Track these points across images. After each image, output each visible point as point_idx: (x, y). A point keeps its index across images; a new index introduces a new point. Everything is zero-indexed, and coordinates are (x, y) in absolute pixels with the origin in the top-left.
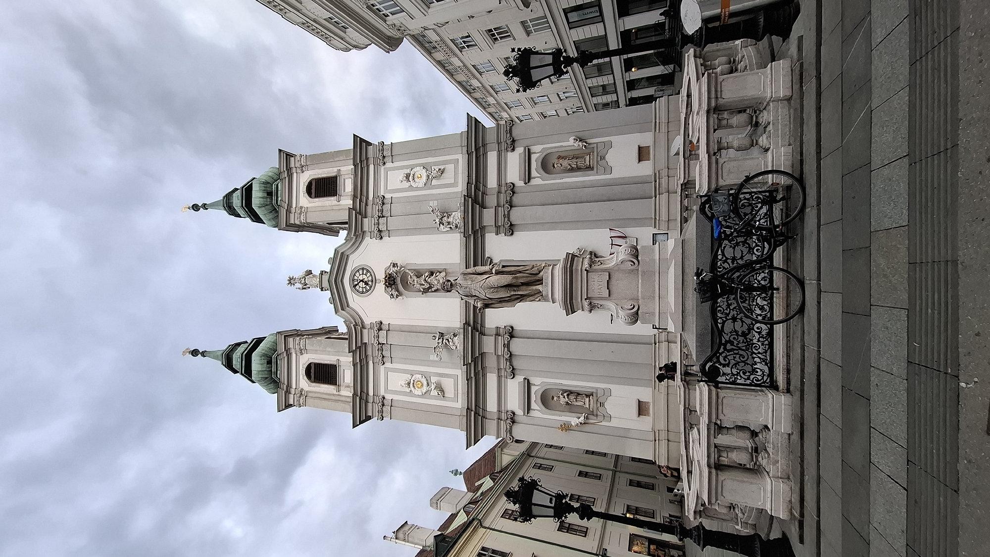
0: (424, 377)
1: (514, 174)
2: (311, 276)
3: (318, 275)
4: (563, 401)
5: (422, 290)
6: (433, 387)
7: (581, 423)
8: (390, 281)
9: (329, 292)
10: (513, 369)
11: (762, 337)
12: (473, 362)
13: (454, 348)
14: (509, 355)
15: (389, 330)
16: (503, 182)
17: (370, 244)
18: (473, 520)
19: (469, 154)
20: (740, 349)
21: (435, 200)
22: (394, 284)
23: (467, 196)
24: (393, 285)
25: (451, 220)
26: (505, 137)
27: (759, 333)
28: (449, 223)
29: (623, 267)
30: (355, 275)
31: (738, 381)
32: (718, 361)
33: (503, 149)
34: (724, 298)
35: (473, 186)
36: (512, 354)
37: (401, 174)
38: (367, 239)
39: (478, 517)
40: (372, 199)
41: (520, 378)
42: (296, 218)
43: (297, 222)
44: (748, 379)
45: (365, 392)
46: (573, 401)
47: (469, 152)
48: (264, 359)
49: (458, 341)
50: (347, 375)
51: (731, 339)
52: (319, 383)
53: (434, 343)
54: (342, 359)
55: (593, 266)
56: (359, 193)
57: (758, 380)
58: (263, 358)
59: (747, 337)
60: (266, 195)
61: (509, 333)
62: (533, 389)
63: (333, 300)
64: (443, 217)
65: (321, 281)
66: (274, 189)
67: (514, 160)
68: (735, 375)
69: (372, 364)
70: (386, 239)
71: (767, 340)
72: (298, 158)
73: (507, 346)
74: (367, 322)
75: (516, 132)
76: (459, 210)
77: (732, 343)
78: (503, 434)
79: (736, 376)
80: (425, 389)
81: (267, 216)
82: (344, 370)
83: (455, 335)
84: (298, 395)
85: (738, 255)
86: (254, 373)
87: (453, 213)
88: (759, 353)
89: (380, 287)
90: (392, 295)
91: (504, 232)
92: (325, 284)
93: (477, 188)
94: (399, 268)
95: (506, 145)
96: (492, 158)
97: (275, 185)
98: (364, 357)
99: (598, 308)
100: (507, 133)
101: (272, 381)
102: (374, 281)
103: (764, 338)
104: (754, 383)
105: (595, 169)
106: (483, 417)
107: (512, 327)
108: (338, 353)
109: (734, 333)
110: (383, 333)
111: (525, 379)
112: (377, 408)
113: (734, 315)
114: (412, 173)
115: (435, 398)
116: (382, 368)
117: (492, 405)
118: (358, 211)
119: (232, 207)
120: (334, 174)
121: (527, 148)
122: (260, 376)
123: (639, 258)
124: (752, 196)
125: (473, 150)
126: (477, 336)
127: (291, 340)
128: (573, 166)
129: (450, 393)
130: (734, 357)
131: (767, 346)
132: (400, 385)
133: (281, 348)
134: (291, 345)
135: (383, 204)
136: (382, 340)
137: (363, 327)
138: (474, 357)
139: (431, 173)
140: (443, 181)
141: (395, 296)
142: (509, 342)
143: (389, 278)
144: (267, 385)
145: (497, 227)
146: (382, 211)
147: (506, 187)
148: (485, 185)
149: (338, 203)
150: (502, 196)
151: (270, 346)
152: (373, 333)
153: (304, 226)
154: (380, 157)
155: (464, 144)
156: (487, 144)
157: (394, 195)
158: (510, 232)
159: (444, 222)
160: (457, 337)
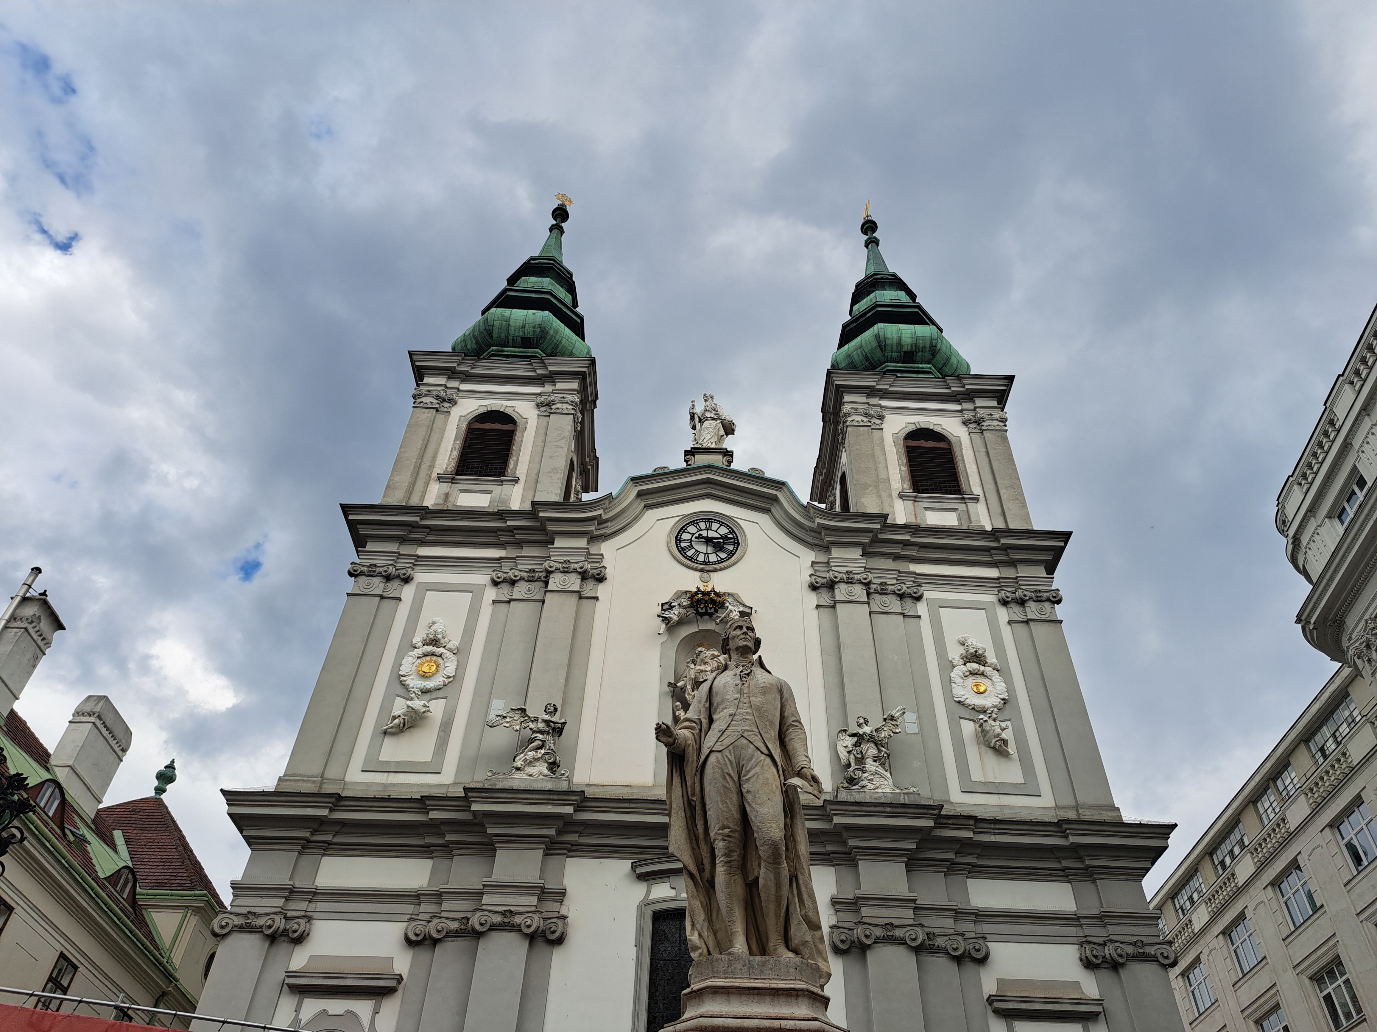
0: (447, 681)
2: (722, 432)
3: (724, 447)
5: (679, 684)
6: (417, 704)
8: (706, 604)
9: (684, 465)
10: (435, 941)
12: (470, 816)
13: (518, 763)
14: (478, 927)
15: (581, 597)
16: (987, 928)
17: (799, 562)
19: (1060, 827)
21: (920, 728)
22: (698, 613)
23: (939, 815)
24: (697, 610)
25: (871, 766)
26: (1121, 938)
30: (722, 524)
33: (1088, 931)
35: (970, 834)
36: (482, 943)
37: (981, 643)
38: (809, 556)
40: (912, 570)
42: (855, 406)
43: (846, 408)
45: (429, 538)
47: (1065, 826)
48: (534, 333)
50: (475, 497)
52: (466, 438)
53: (536, 709)
54: (518, 488)
56: (925, 544)
58: (538, 330)
60: (907, 349)
61: (543, 931)
62: (364, 1006)
63: (662, 473)
65: (707, 451)
66: (921, 366)
67: (1056, 965)
69: (499, 557)
70: (812, 599)
72: (998, 414)
74: (606, 548)
75: (1142, 973)
76: (898, 791)
78: (239, 905)
80: (415, 683)
81: (859, 351)
82: (490, 492)
83: (553, 766)
84: (442, 394)
86: (507, 312)
87: (888, 774)
89: (691, 581)
90: (671, 607)
91: (840, 924)
92: (700, 460)
93: (964, 846)
95: (1101, 940)
96: (1056, 896)
97: (930, 368)
98: (518, 537)
100: (1134, 944)
101: (483, 346)
102: (707, 567)
106: (307, 844)
107: (560, 941)
108: (534, 480)
110: (574, 582)
111: (400, 980)
112: (382, 562)
114: (988, 670)
115: (388, 705)
116: (484, 579)
117: (335, 871)
118: (881, 536)
119: (873, 289)
120: (964, 487)
121: (1100, 1009)
122: (497, 323)
125: (1072, 839)
126: (545, 832)
127: (575, 385)
132: (435, 619)
133: (555, 365)
134: (560, 385)
135: (901, 597)
136: (556, 582)
137: (593, 539)
139: (995, 720)
140: (973, 752)
141: (667, 614)
142: (516, 928)
143: (713, 602)
144: (475, 338)
145: (855, 903)
146: (884, 593)
147: (973, 935)
148: (975, 871)
149: (895, 494)
150: (948, 922)
151: (564, 346)
152: (577, 560)
153: (836, 423)
154: (1019, 593)
155: (1087, 815)
156: (1094, 881)
157: (925, 624)
158: (842, 941)
159: (864, 747)
160: (546, 772)
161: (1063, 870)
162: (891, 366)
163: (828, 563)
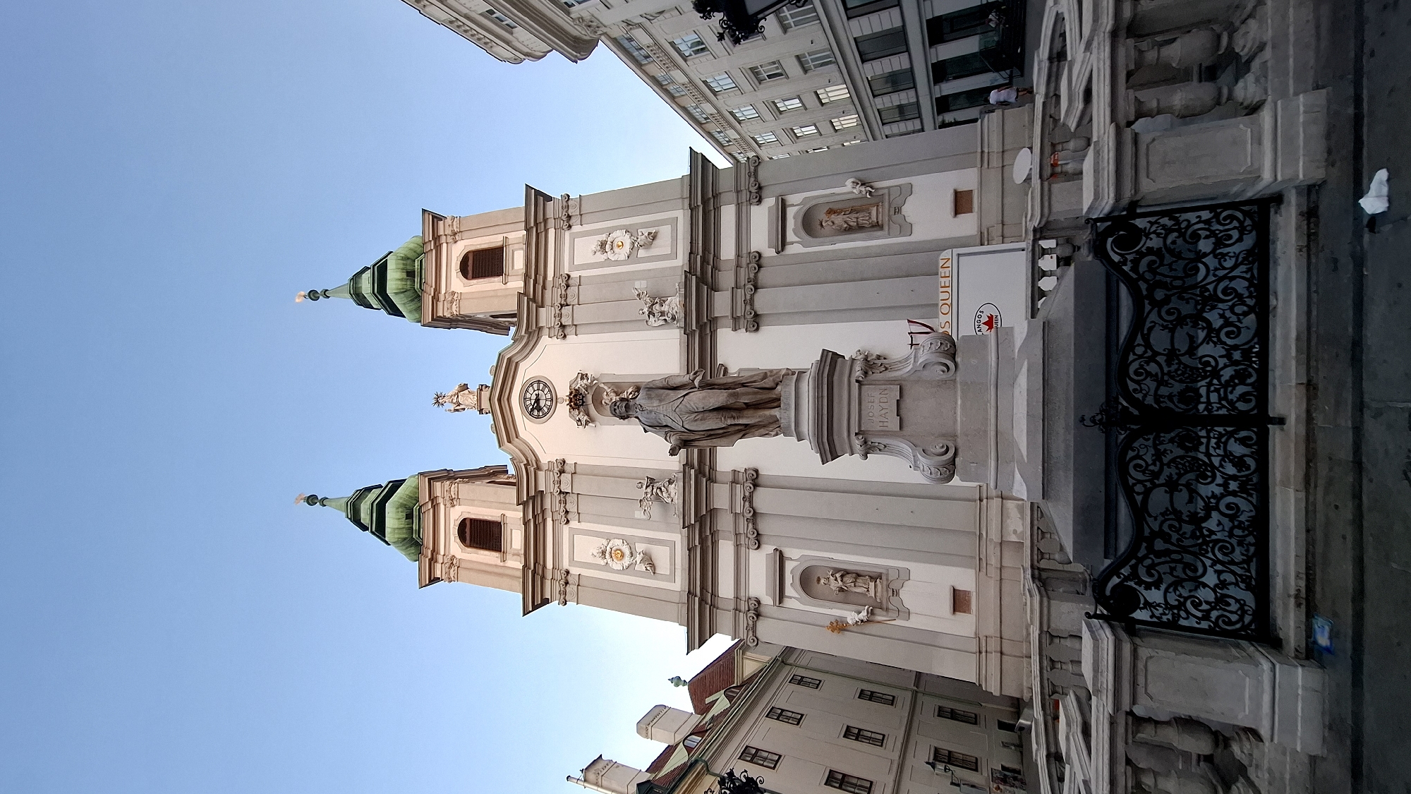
0: (625, 543)
1: (760, 239)
2: (466, 392)
3: (476, 391)
4: (835, 585)
6: (639, 558)
7: (862, 621)
8: (577, 400)
10: (758, 534)
11: (1239, 527)
12: (697, 524)
14: (751, 514)
15: (575, 473)
16: (744, 251)
17: (548, 344)
18: (696, 761)
19: (693, 209)
20: (1185, 550)
21: (643, 279)
22: (582, 405)
23: (690, 273)
24: (581, 405)
25: (665, 308)
26: (747, 183)
27: (1232, 518)
28: (662, 313)
29: (926, 374)
30: (527, 391)
31: (1182, 622)
32: (1134, 575)
33: (744, 200)
34: (1148, 439)
35: (699, 257)
36: (758, 511)
37: (594, 242)
38: (545, 339)
39: (703, 758)
40: (552, 279)
41: (768, 549)
42: (446, 309)
43: (448, 315)
44: (1206, 617)
46: (851, 586)
47: (693, 206)
48: (402, 512)
49: (675, 491)
50: (515, 538)
51: (1166, 528)
52: (477, 548)
53: (640, 494)
54: (509, 514)
55: (871, 373)
56: (535, 271)
57: (1230, 623)
58: (400, 510)
59: (1203, 525)
60: (404, 275)
61: (752, 480)
62: (789, 566)
63: (496, 429)
64: (653, 305)
65: (479, 400)
66: (416, 267)
67: (761, 217)
68: (1173, 607)
69: (551, 522)
70: (571, 338)
71: (1250, 534)
72: (449, 221)
73: (749, 499)
74: (544, 460)
75: (763, 174)
76: (678, 294)
77: (1167, 538)
78: (742, 634)
79: (1176, 611)
80: (627, 561)
81: (407, 305)
82: (511, 530)
83: (670, 482)
84: (447, 565)
85: (1182, 346)
86: (388, 531)
87: (669, 298)
88: (1232, 562)
89: (563, 409)
90: (579, 420)
91: (746, 326)
92: (485, 405)
93: (704, 261)
94: (589, 381)
95: (748, 193)
96: (728, 214)
97: (418, 261)
98: (539, 512)
99: (880, 450)
100: (750, 176)
101: (413, 543)
102: (554, 400)
103: (1244, 529)
104: (1220, 627)
105: (886, 227)
106: (713, 606)
107: (757, 471)
108: (503, 505)
109: (1172, 516)
110: (566, 478)
111: (776, 550)
112: (558, 587)
113: (1170, 476)
114: (610, 240)
115: (640, 574)
116: (566, 529)
117: (726, 589)
118: (532, 297)
119: (361, 295)
120: (500, 244)
121: (780, 198)
122: (397, 536)
123: (958, 359)
124: (1217, 216)
125: (699, 203)
126: (704, 484)
127: (438, 485)
128: (852, 224)
129: (663, 566)
130: (1173, 569)
131: (1252, 549)
132: (591, 554)
133: (424, 497)
134: (438, 493)
135: (568, 286)
136: (566, 487)
137: (538, 468)
138: (699, 516)
139: (638, 238)
140: (654, 251)
141: (584, 422)
142: (751, 494)
143: (575, 396)
144: (407, 548)
145: (735, 319)
146: (566, 296)
147: (748, 259)
148: (717, 256)
149: (504, 286)
150: (742, 271)
151: (410, 492)
152: (553, 476)
153: (458, 321)
154: (564, 218)
155: (686, 194)
156: (720, 193)
157: (584, 273)
158: (753, 326)
159: (655, 311)
160: (673, 485)
161: (715, 209)
162: (417, 286)
163: (549, 328)
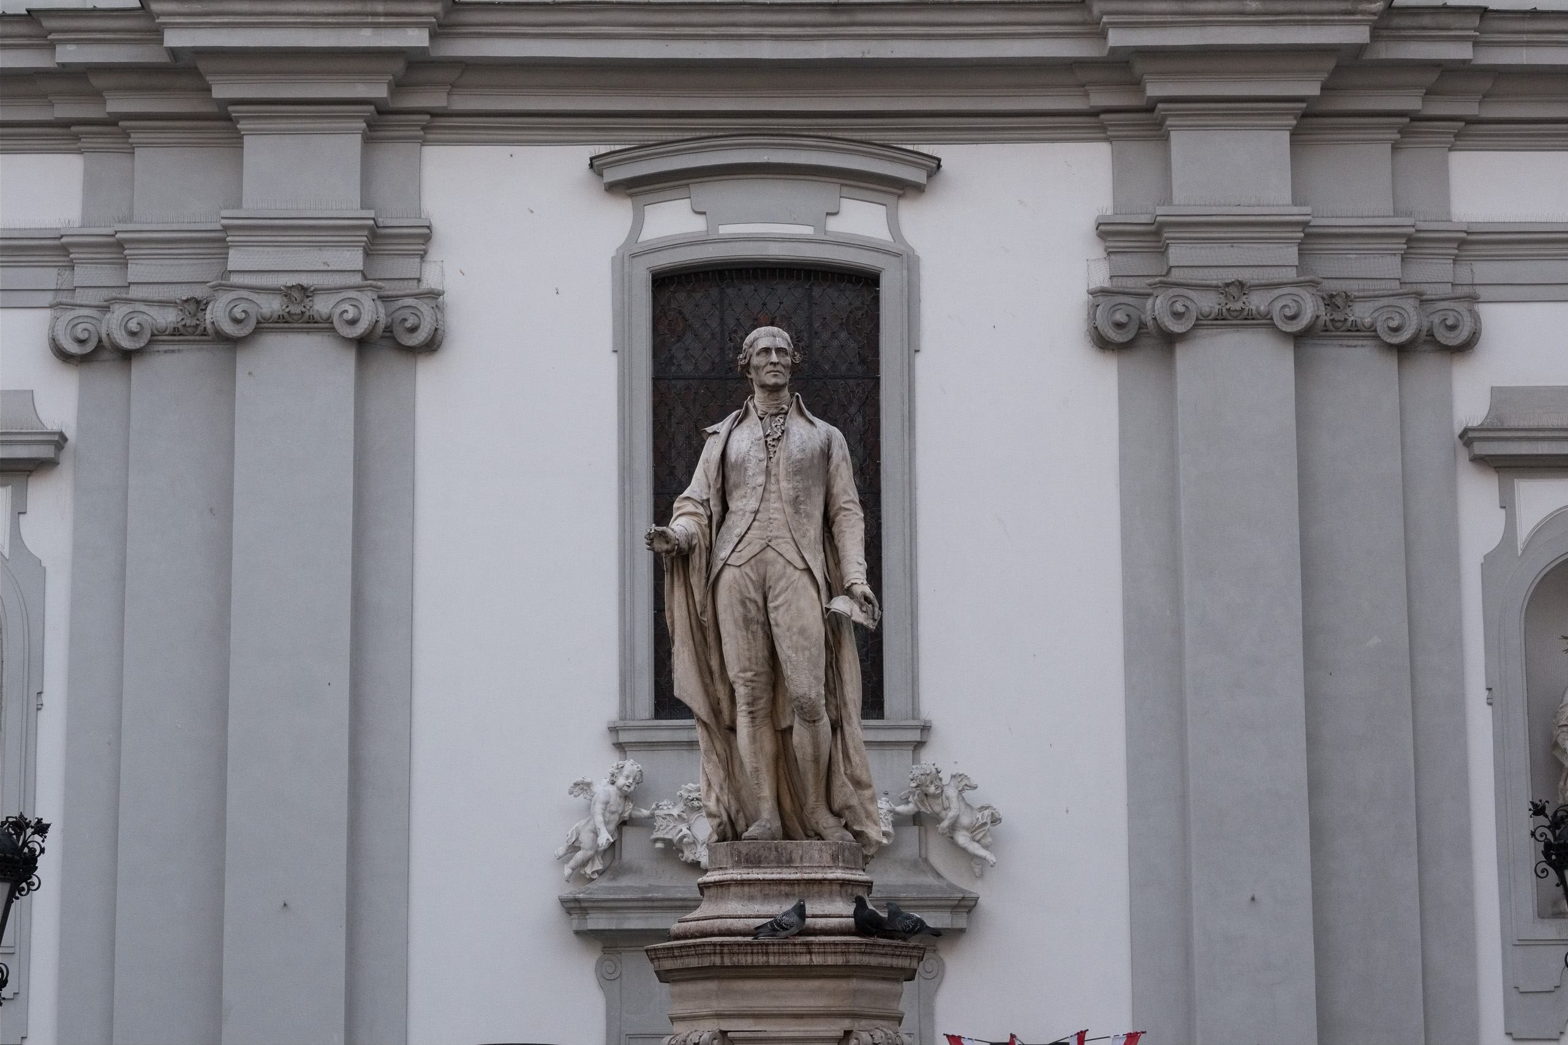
10: (127, 356)
12: (164, 59)
14: (229, 328)
16: (1484, 271)
36: (245, 360)
41: (60, 403)
61: (388, 329)
91: (1121, 284)
93: (1446, 78)
107: (432, 346)
126: (361, 91)
142: (320, 326)
145: (1157, 233)
147: (1446, 290)
148: (1471, 134)
150: (1385, 266)
158: (1119, 326)
